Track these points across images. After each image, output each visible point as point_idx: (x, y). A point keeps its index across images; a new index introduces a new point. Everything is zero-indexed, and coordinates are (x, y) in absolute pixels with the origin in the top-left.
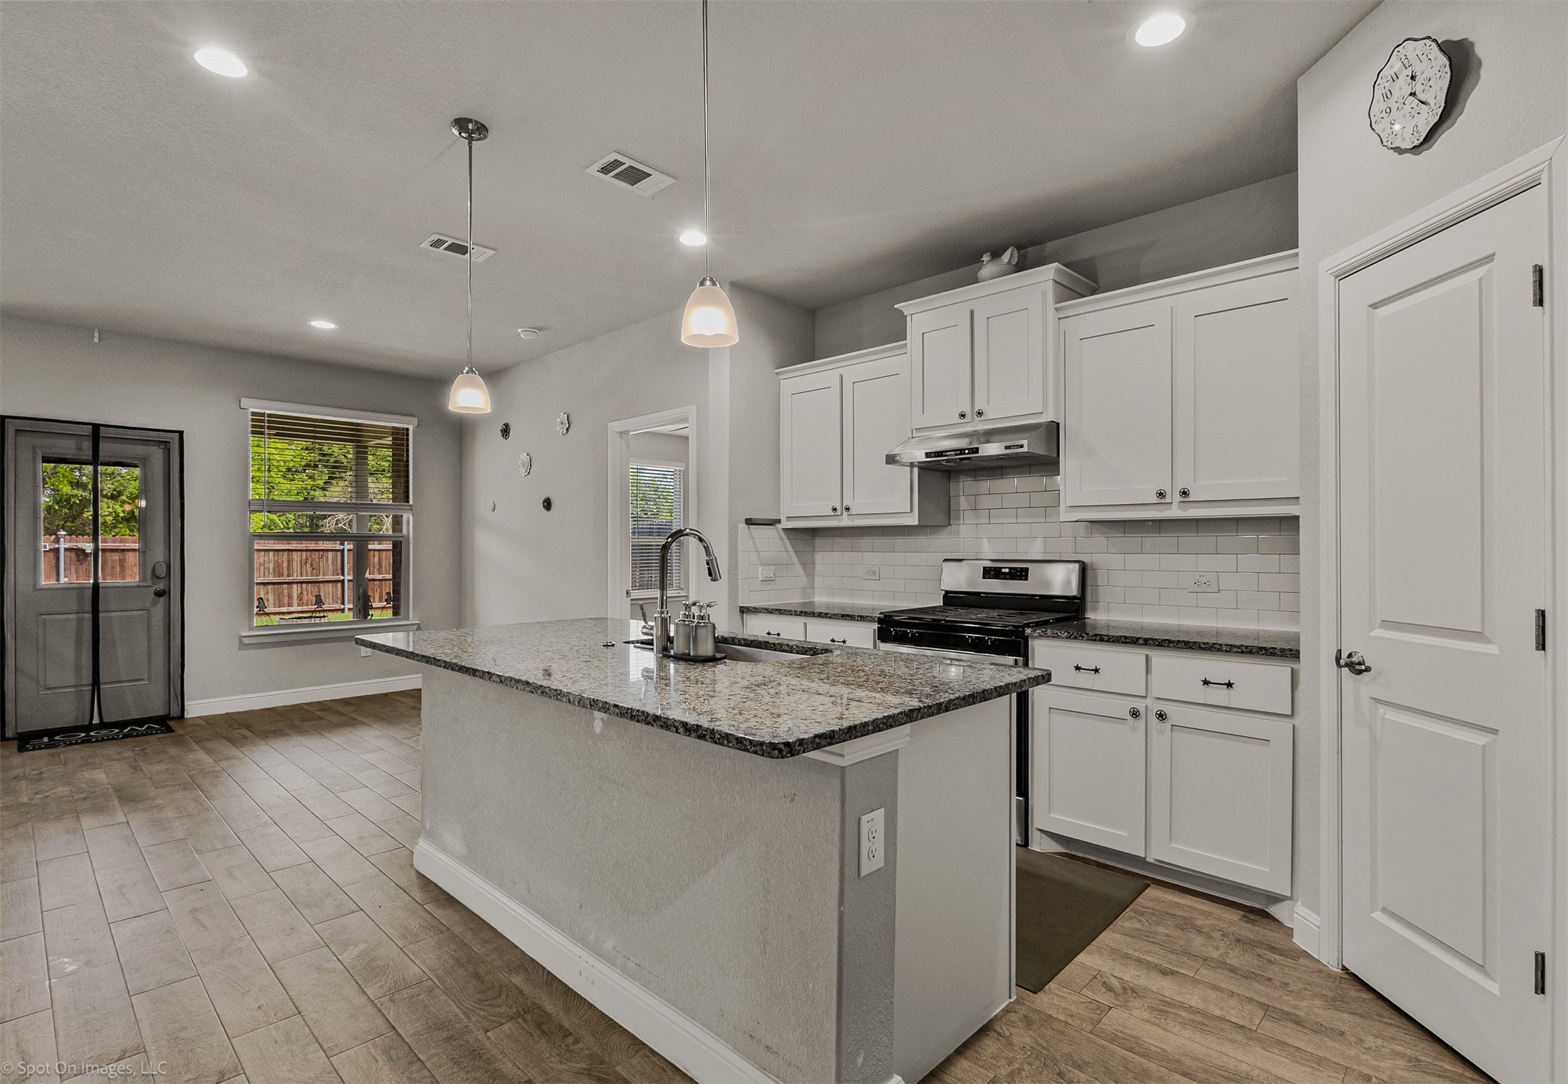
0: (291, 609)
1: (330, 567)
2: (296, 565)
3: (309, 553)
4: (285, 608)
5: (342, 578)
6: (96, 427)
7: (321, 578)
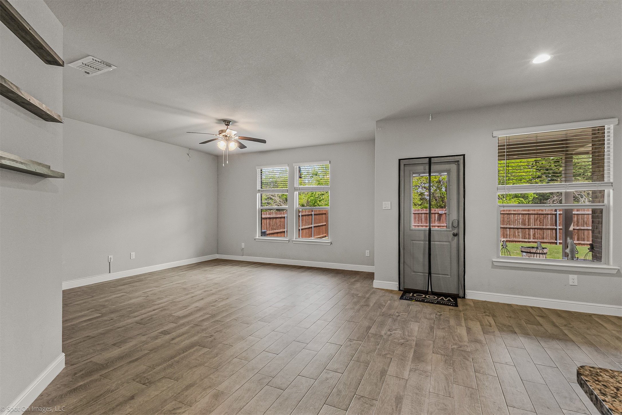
0: (530, 240)
1: (549, 222)
2: (532, 221)
3: (538, 215)
4: (527, 240)
5: (556, 227)
6: (430, 158)
7: (544, 227)
